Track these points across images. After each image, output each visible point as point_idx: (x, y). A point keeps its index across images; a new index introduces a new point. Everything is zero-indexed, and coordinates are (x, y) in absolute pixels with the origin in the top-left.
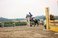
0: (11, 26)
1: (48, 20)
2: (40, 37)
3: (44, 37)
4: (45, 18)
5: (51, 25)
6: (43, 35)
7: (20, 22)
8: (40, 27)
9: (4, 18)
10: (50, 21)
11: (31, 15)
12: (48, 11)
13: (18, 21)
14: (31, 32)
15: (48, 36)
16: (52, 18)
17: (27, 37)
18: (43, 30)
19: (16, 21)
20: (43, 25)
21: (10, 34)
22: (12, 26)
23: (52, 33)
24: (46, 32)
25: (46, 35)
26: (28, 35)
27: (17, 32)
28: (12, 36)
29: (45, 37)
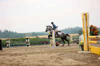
0: (23, 45)
1: (87, 35)
2: (73, 64)
3: (79, 65)
4: (81, 32)
5: (93, 44)
6: (78, 62)
7: (38, 38)
8: (73, 47)
9: (10, 32)
10: (89, 36)
11: (55, 27)
12: (86, 19)
13: (35, 37)
14: (57, 56)
15: (86, 63)
16: (93, 32)
17: (50, 64)
18: (79, 52)
19: (31, 37)
20: (78, 43)
21: (21, 60)
22: (25, 45)
23: (94, 58)
24: (82, 56)
25: (83, 60)
26: (51, 60)
27: (34, 55)
28: (25, 63)
29: (81, 65)
